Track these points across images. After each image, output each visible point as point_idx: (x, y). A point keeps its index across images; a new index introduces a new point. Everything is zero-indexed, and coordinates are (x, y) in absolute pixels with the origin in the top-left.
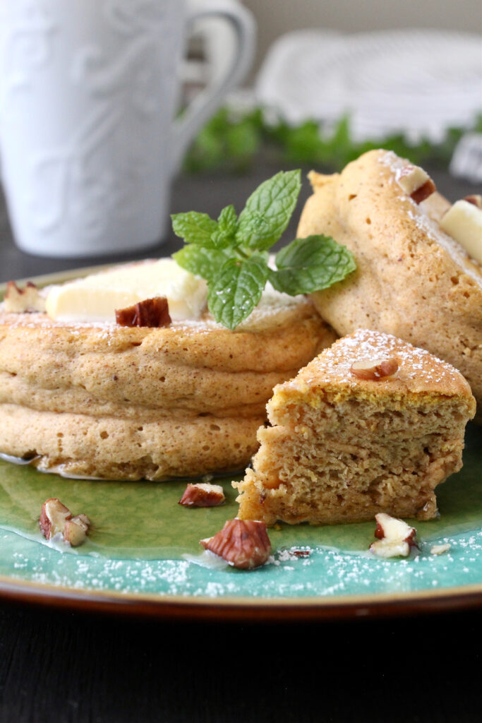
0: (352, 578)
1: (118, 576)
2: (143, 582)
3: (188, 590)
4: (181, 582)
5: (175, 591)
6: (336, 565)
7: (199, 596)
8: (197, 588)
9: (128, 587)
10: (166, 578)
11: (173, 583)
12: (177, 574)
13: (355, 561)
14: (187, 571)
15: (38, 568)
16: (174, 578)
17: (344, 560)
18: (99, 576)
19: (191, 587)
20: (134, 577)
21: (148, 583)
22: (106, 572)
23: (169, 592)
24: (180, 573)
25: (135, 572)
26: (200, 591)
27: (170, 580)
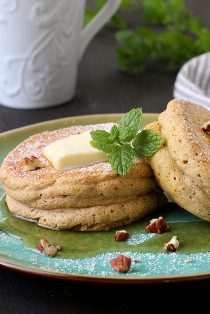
0: (154, 271)
1: (70, 268)
2: (79, 270)
3: (95, 274)
4: (92, 271)
5: (90, 274)
6: (149, 266)
7: (99, 276)
8: (98, 273)
9: (74, 272)
10: (87, 269)
11: (90, 271)
12: (91, 268)
13: (156, 265)
14: (95, 267)
15: (41, 264)
16: (90, 269)
17: (152, 264)
18: (63, 268)
19: (96, 272)
20: (76, 268)
21: (81, 271)
22: (65, 266)
23: (88, 274)
24: (92, 267)
25: (76, 267)
26: (99, 274)
27: (88, 270)
